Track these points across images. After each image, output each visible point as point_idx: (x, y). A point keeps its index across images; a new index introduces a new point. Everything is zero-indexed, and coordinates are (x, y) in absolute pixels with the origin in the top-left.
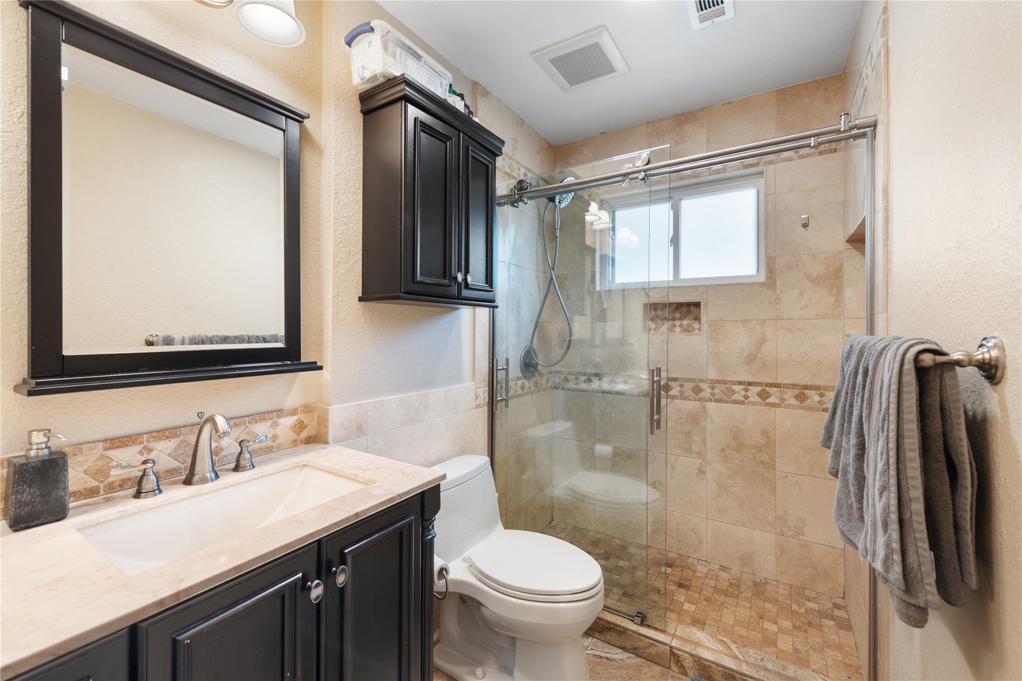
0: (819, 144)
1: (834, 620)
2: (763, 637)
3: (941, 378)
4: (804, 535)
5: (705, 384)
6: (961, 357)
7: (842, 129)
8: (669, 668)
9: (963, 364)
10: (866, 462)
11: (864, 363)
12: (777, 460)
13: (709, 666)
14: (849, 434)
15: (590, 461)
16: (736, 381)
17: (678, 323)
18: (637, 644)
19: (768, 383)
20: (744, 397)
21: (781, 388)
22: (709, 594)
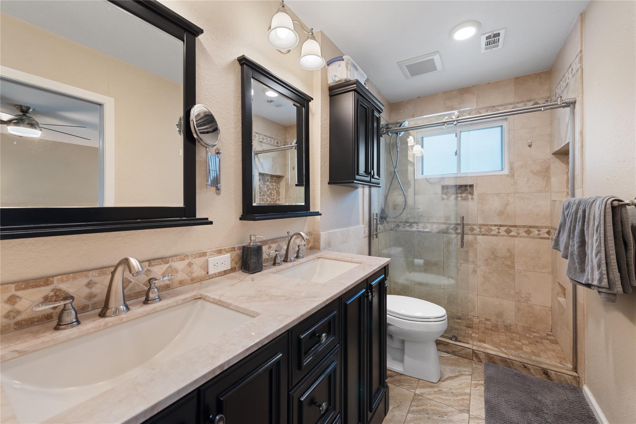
0: (546, 110)
1: (548, 340)
2: (515, 347)
3: (621, 210)
4: (530, 301)
5: (476, 227)
6: (629, 202)
7: (559, 104)
8: (472, 360)
9: (629, 205)
10: (587, 246)
11: (583, 208)
12: (516, 264)
13: (493, 357)
14: (574, 238)
15: (411, 267)
16: (494, 225)
17: (459, 195)
18: (455, 350)
19: (511, 225)
20: (497, 233)
21: (517, 227)
22: (483, 330)
